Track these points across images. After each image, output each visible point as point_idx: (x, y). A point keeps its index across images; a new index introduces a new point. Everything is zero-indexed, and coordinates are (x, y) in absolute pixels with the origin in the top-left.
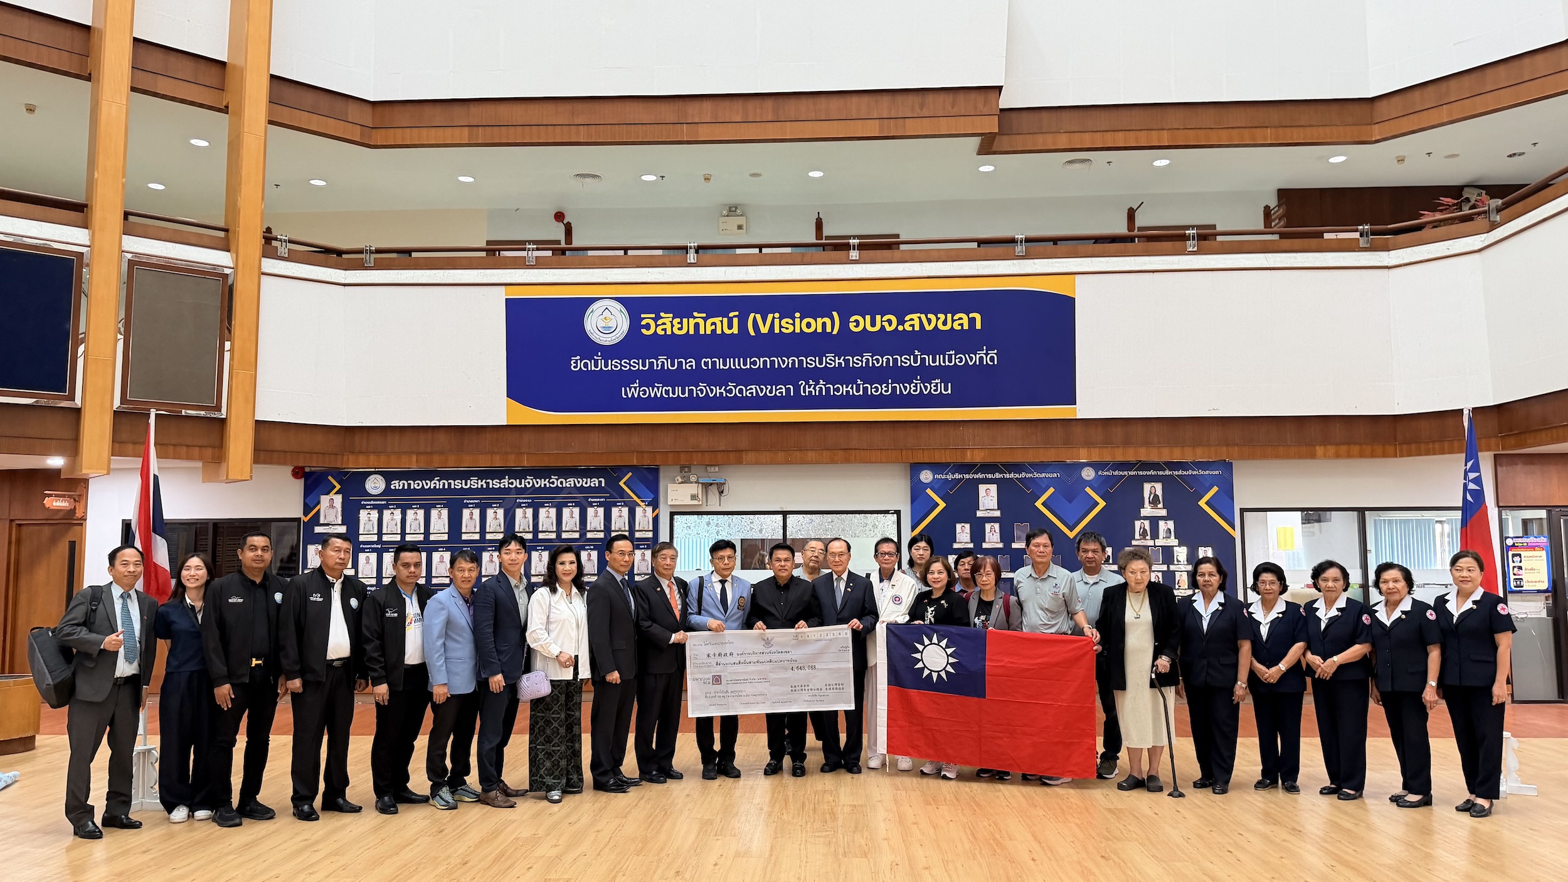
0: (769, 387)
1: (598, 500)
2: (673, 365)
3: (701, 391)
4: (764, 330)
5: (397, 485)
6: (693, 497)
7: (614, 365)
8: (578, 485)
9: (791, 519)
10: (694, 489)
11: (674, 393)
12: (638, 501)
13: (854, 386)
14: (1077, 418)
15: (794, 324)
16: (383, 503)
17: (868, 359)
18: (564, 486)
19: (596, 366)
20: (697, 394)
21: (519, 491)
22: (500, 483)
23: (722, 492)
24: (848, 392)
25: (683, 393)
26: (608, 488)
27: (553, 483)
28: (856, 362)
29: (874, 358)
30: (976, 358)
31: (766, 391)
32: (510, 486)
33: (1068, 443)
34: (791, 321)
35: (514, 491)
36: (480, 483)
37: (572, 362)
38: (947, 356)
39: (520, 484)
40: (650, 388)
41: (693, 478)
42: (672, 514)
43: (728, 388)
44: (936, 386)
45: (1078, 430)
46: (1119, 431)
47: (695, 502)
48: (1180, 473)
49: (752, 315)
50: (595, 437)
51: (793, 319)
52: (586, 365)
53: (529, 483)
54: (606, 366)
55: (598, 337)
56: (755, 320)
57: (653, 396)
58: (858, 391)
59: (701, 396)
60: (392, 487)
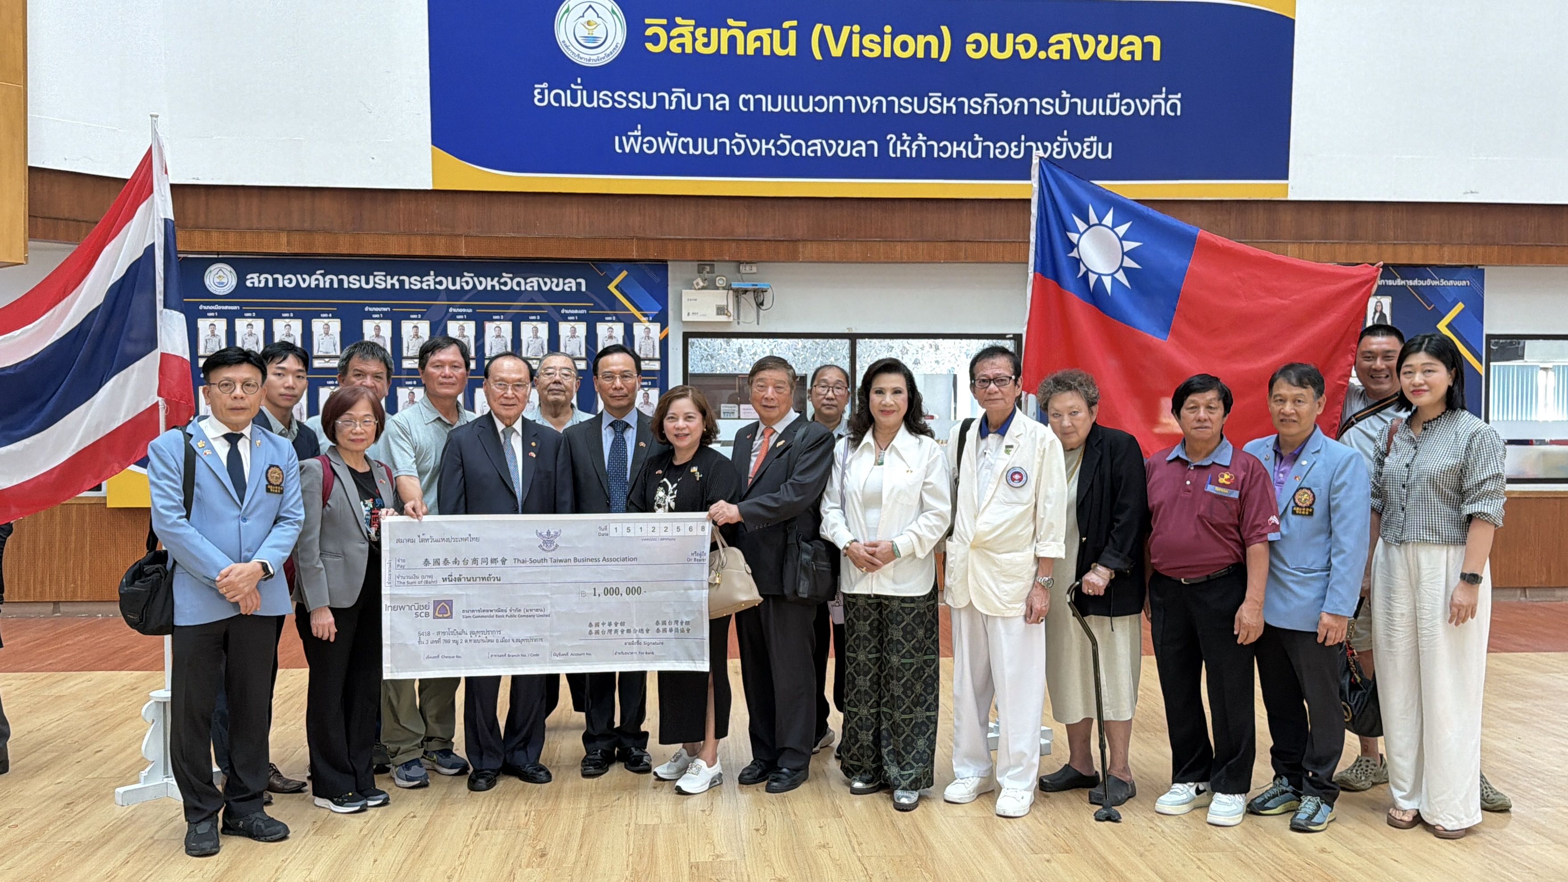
0: (842, 143)
1: (576, 311)
2: (694, 103)
3: (738, 146)
4: (837, 51)
5: (256, 281)
6: (721, 310)
7: (602, 99)
8: (545, 289)
9: (861, 344)
10: (720, 297)
11: (696, 148)
12: (638, 314)
13: (970, 144)
14: (1290, 198)
15: (881, 44)
16: (235, 308)
17: (991, 103)
18: (523, 289)
19: (574, 100)
20: (732, 150)
21: (453, 295)
22: (421, 282)
23: (762, 304)
24: (959, 153)
25: (710, 148)
26: (589, 293)
27: (505, 284)
28: (974, 106)
29: (1001, 101)
30: (1150, 105)
31: (837, 148)
32: (438, 287)
33: (1272, 236)
34: (877, 38)
35: (443, 295)
36: (389, 281)
37: (536, 92)
38: (1108, 101)
39: (454, 284)
40: (660, 139)
41: (720, 282)
42: (687, 336)
43: (779, 143)
44: (1091, 146)
45: (1287, 217)
47: (723, 318)
48: (1416, 282)
49: (818, 28)
50: (571, 213)
51: (882, 34)
52: (557, 98)
53: (467, 283)
54: (590, 100)
55: (577, 53)
56: (822, 35)
57: (663, 151)
58: (975, 152)
59: (737, 153)
60: (248, 284)
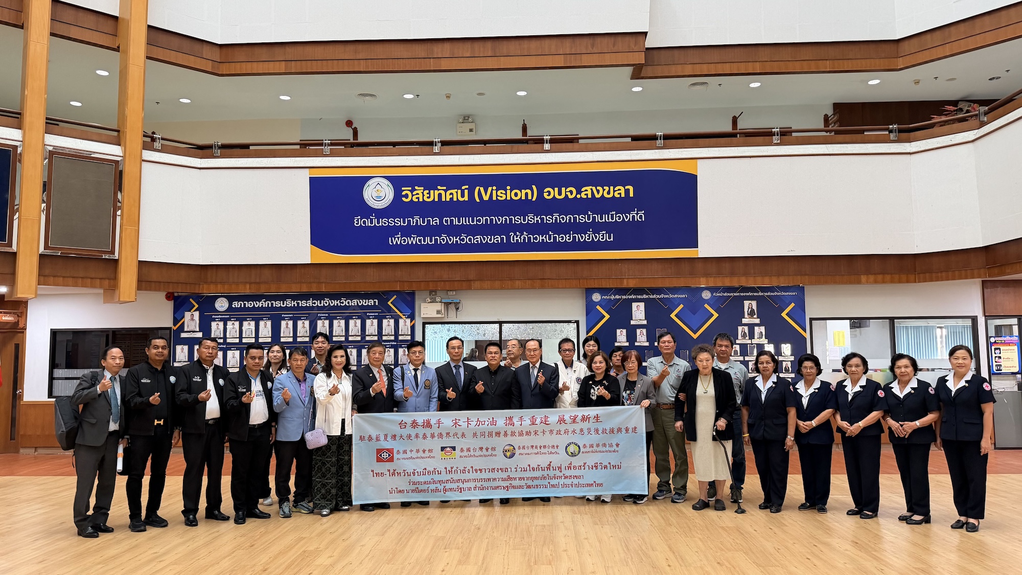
0: (490, 237)
1: (373, 314)
2: (424, 223)
3: (443, 239)
4: (486, 198)
5: (236, 305)
6: (438, 312)
7: (383, 222)
8: (360, 304)
9: (505, 326)
10: (439, 306)
11: (424, 241)
12: (401, 315)
13: (547, 236)
14: (699, 257)
15: (506, 194)
16: (227, 317)
17: (556, 218)
18: (350, 305)
19: (371, 223)
20: (440, 242)
21: (318, 308)
22: (306, 303)
23: (458, 309)
24: (543, 240)
25: (431, 241)
26: (379, 306)
27: (343, 303)
28: (549, 220)
29: (561, 217)
30: (630, 217)
31: (488, 239)
32: (313, 305)
33: (693, 274)
34: (504, 192)
35: (316, 309)
36: (293, 303)
37: (355, 221)
38: (610, 215)
39: (320, 304)
40: (409, 238)
41: (438, 299)
42: (424, 324)
43: (461, 238)
44: (603, 236)
45: (700, 265)
46: (727, 265)
47: (439, 316)
48: (769, 294)
49: (478, 188)
50: (370, 271)
51: (506, 190)
52: (364, 222)
53: (326, 303)
54: (378, 223)
55: (373, 203)
56: (479, 191)
57: (410, 243)
58: (550, 239)
59: (443, 243)
60: (233, 306)
